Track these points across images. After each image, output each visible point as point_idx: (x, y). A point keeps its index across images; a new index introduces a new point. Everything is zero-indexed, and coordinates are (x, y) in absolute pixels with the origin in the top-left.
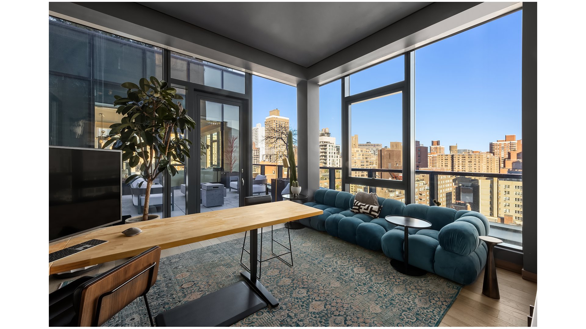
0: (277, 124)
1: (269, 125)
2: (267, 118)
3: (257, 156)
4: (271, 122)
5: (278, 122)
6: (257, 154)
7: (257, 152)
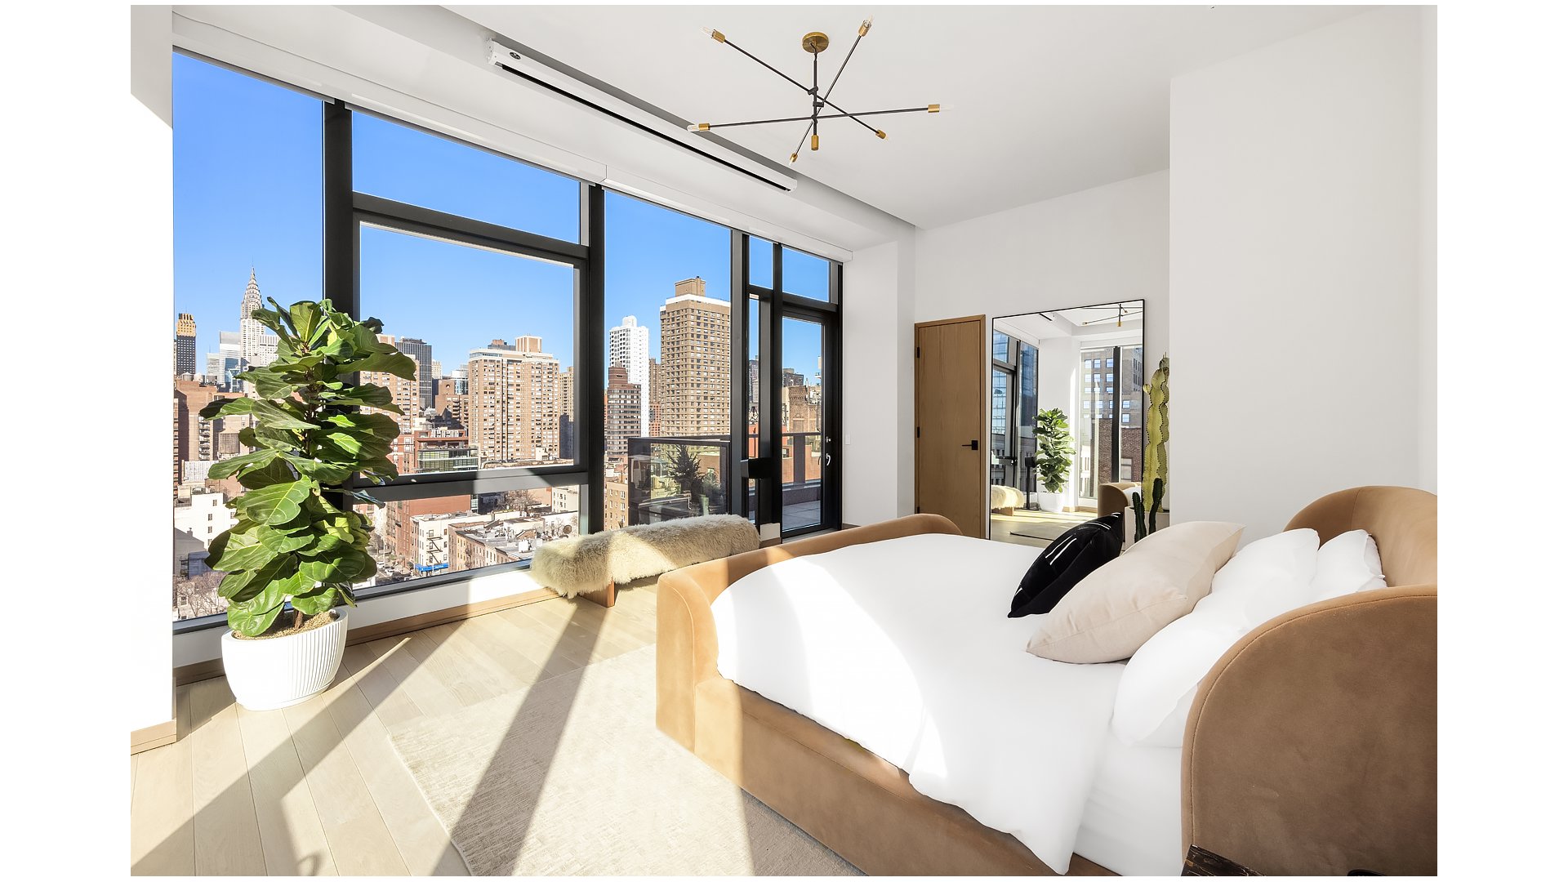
0: (698, 318)
1: (676, 321)
2: (669, 302)
3: (632, 407)
4: (681, 313)
5: (702, 313)
6: (632, 402)
7: (632, 397)
